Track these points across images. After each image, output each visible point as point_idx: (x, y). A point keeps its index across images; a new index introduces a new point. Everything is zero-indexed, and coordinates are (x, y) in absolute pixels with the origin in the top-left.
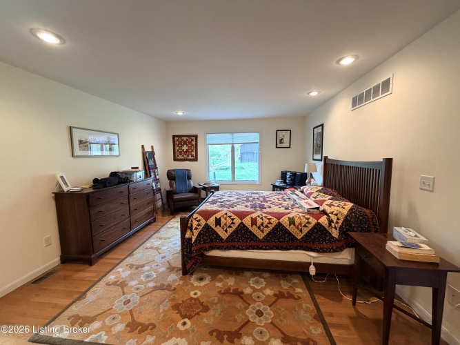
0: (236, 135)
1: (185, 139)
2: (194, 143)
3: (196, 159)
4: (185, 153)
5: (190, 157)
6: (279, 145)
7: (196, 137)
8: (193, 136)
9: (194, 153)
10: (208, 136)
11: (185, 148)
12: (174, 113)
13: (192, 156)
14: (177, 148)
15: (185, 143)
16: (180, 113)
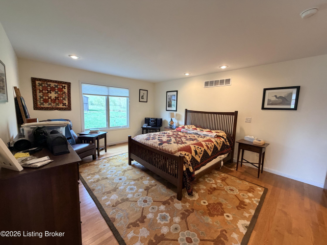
0: (111, 89)
1: (53, 85)
2: (66, 90)
3: (69, 108)
4: (54, 101)
5: (61, 106)
6: (141, 100)
7: (69, 84)
8: (65, 83)
9: (66, 102)
10: (84, 86)
11: (53, 95)
12: (67, 55)
13: (64, 104)
14: (39, 94)
15: (53, 89)
16: (74, 57)
